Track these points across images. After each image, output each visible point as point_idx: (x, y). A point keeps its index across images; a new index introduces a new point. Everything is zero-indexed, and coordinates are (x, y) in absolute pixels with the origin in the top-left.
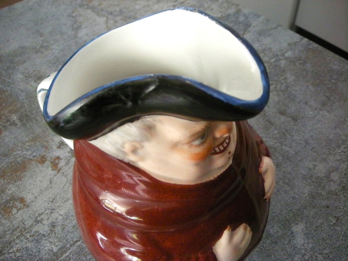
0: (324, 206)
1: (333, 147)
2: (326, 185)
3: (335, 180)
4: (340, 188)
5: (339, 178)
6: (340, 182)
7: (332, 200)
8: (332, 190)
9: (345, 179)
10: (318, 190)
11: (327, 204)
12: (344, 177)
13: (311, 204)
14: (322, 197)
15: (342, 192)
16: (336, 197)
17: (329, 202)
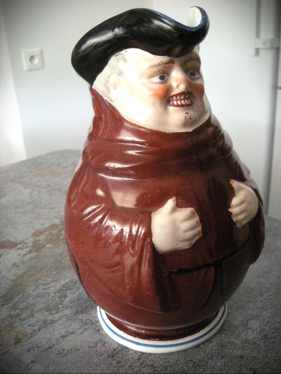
0: (237, 356)
1: (254, 295)
2: (242, 333)
3: (254, 328)
4: (261, 336)
5: (260, 325)
6: (260, 331)
7: (248, 349)
8: (250, 339)
9: (267, 327)
10: (230, 339)
11: (242, 353)
12: (266, 325)
13: (219, 354)
14: (235, 346)
15: (262, 341)
16: (254, 346)
17: (244, 352)
